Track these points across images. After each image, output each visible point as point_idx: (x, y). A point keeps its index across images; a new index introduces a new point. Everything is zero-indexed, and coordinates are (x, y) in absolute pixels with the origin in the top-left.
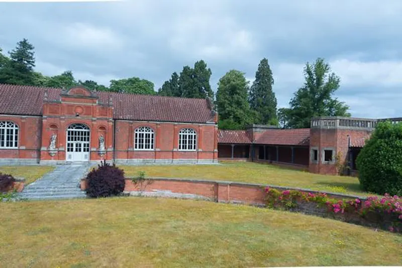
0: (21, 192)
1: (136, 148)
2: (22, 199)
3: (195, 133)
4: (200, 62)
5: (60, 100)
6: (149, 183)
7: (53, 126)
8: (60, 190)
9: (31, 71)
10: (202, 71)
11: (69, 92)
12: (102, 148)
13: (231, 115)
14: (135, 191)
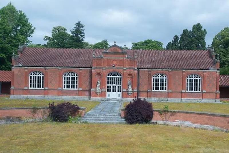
0: (83, 117)
1: (153, 89)
2: (84, 122)
3: (199, 77)
4: (197, 25)
5: (103, 56)
6: (172, 115)
7: (99, 74)
8: (107, 117)
9: (83, 42)
10: (199, 32)
11: (108, 50)
12: (130, 89)
13: (226, 64)
14: (161, 120)
